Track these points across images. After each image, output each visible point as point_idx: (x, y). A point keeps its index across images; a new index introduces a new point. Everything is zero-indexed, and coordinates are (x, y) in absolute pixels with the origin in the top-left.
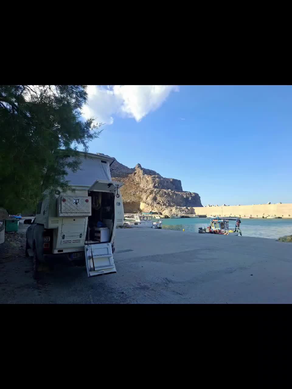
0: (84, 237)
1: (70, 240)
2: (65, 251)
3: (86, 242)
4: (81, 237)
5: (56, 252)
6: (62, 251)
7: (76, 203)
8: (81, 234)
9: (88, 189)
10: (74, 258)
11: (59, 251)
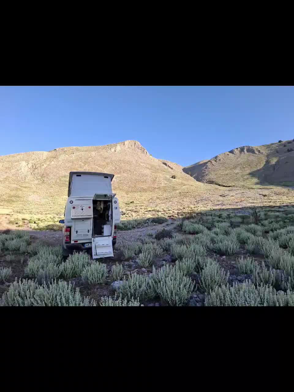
0: (91, 232)
1: (81, 234)
2: (79, 242)
3: (93, 236)
4: (88, 232)
5: (72, 242)
6: (77, 242)
7: (82, 209)
8: (88, 230)
9: (92, 199)
10: (86, 247)
11: (75, 242)
